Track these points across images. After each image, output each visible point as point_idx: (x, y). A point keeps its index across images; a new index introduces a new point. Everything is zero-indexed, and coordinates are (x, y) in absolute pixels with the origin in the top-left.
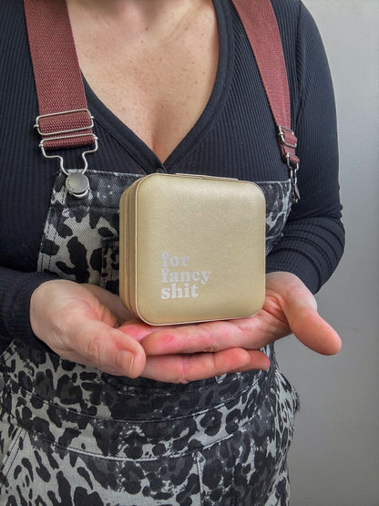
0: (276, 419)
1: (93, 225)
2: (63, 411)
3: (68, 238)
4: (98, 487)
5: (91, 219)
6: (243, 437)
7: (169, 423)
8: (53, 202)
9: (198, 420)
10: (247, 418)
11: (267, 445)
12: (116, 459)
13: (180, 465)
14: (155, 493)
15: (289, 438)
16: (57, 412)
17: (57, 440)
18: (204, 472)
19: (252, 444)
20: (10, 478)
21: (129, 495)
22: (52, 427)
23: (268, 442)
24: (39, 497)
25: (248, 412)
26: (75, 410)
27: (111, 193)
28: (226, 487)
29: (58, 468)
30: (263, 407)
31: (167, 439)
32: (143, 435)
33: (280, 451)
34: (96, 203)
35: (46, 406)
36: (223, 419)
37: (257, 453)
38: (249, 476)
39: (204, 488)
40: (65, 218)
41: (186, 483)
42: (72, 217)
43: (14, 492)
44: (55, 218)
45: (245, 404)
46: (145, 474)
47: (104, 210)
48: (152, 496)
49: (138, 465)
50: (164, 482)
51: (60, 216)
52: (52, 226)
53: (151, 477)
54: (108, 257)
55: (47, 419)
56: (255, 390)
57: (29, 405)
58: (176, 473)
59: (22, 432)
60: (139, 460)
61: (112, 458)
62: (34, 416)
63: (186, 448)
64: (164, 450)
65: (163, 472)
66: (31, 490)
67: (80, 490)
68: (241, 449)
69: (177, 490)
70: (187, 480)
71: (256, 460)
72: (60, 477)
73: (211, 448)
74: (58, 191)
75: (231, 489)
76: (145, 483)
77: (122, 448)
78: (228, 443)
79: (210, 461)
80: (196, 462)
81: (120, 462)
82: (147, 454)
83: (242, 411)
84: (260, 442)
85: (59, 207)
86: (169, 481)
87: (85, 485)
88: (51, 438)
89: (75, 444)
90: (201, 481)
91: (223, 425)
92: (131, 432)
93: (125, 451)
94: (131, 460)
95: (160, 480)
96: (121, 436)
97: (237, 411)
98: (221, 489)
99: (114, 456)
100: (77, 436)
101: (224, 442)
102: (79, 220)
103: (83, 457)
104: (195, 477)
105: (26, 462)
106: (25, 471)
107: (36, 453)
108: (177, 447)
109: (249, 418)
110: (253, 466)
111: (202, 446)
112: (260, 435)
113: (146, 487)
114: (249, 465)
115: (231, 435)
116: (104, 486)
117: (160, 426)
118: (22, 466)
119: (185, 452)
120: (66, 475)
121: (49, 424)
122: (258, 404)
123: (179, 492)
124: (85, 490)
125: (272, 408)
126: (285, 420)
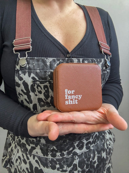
0: (105, 144)
1: (29, 76)
2: (30, 140)
3: (22, 81)
4: (42, 167)
5: (28, 74)
6: (92, 151)
8: (16, 69)
9: (76, 145)
10: (93, 144)
12: (48, 157)
13: (70, 160)
14: (61, 170)
16: (28, 141)
17: (29, 150)
18: (78, 163)
19: (96, 153)
20: (15, 162)
21: (52, 170)
22: (27, 146)
23: (102, 153)
24: (23, 169)
25: (94, 142)
26: (34, 141)
28: (87, 169)
29: (29, 160)
30: (100, 140)
31: (65, 151)
33: (108, 156)
34: (29, 68)
35: (25, 139)
36: (85, 144)
37: (98, 157)
38: (95, 165)
39: (79, 169)
40: (20, 74)
41: (72, 167)
42: (22, 74)
43: (16, 167)
44: (17, 75)
45: (93, 139)
46: (58, 163)
47: (32, 71)
48: (60, 171)
49: (55, 160)
50: (64, 166)
52: (17, 77)
53: (60, 164)
55: (26, 143)
56: (96, 135)
57: (20, 138)
58: (68, 163)
59: (18, 147)
60: (56, 158)
61: (46, 157)
62: (22, 142)
63: (72, 154)
64: (64, 155)
65: (64, 162)
66: (21, 167)
67: (36, 168)
68: (92, 155)
69: (69, 169)
71: (98, 159)
72: (30, 163)
73: (81, 154)
74: (17, 65)
75: (89, 170)
76: (58, 166)
77: (50, 154)
78: (87, 153)
79: (81, 159)
80: (76, 160)
81: (49, 158)
82: (58, 156)
83: (91, 142)
84: (99, 152)
85: (18, 71)
86: (66, 166)
87: (38, 166)
88: (27, 150)
89: (34, 152)
90: (78, 166)
91: (85, 147)
92: (52, 148)
94: (53, 158)
95: (63, 165)
96: (49, 149)
97: (90, 142)
98: (85, 170)
100: (35, 149)
101: (85, 153)
102: (25, 75)
103: (37, 156)
104: (75, 165)
105: (19, 157)
106: (19, 161)
107: (23, 155)
108: (69, 154)
109: (94, 144)
110: (97, 161)
111: (78, 154)
112: (99, 150)
113: (58, 168)
114: (95, 161)
115: (88, 150)
116: (44, 167)
117: (62, 146)
118: (18, 159)
119: (72, 156)
120: (32, 163)
121: (26, 145)
122: (97, 139)
123: (70, 170)
124: (38, 168)
125: (103, 140)
126: (110, 145)
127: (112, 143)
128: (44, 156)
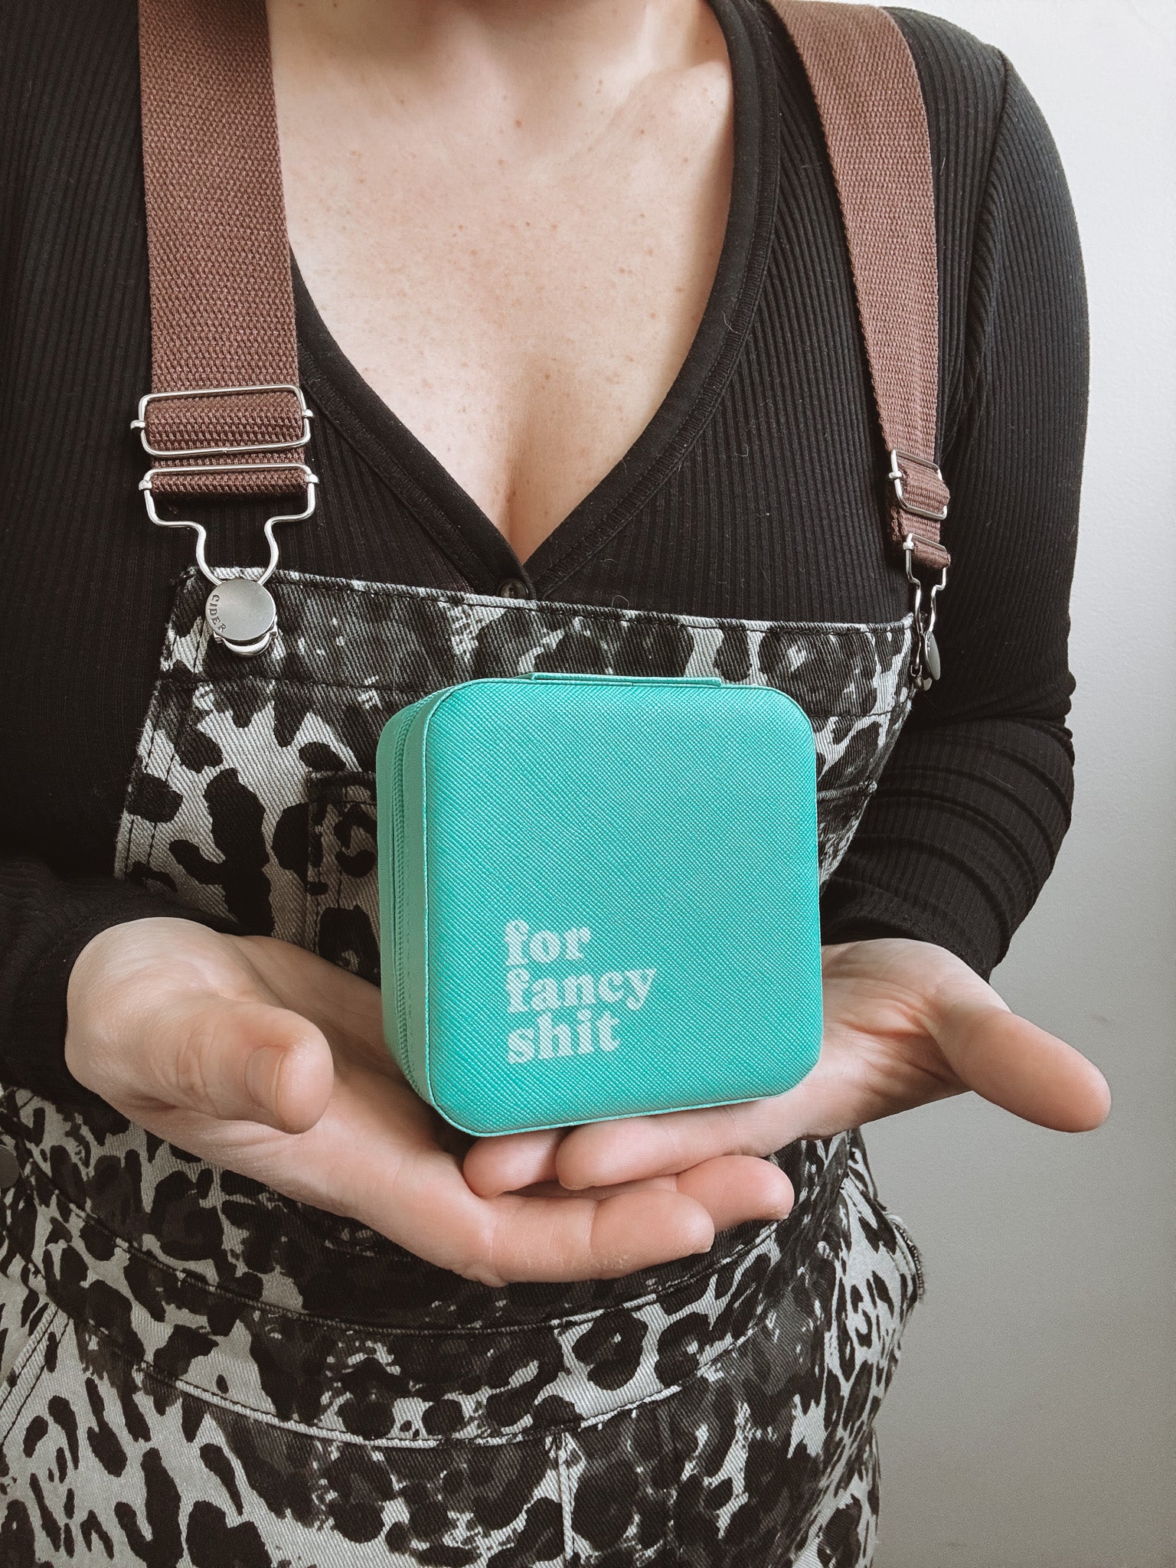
0: (831, 1338)
1: (284, 734)
2: (168, 1274)
3: (210, 773)
4: (256, 1510)
5: (277, 718)
7: (479, 1342)
8: (166, 665)
9: (567, 1341)
10: (728, 1339)
11: (792, 1418)
12: (313, 1431)
13: (505, 1472)
14: (422, 1546)
15: (875, 1390)
16: (152, 1277)
17: (149, 1357)
18: (579, 1498)
19: (740, 1420)
20: (12, 1450)
21: (347, 1544)
22: (139, 1316)
23: (798, 1412)
24: (92, 1515)
25: (732, 1321)
26: (202, 1279)
27: (341, 641)
28: (646, 1547)
29: (147, 1438)
30: (788, 1302)
31: (469, 1390)
32: (396, 1370)
33: (840, 1433)
34: (294, 669)
35: (121, 1256)
36: (650, 1341)
37: (757, 1451)
38: (724, 1517)
39: (576, 1544)
40: (201, 714)
41: (520, 1523)
42: (220, 710)
43: (22, 1492)
44: (172, 713)
45: (725, 1300)
46: (397, 1486)
47: (318, 692)
48: (415, 1553)
49: (378, 1456)
50: (452, 1515)
51: (186, 706)
52: (161, 737)
53: (413, 1496)
54: (326, 831)
55: (125, 1290)
56: (763, 1259)
57: (79, 1245)
58: (492, 1492)
59: (57, 1321)
60: (382, 1442)
61: (302, 1428)
62: (92, 1277)
63: (527, 1421)
64: (457, 1419)
66: (70, 1494)
67: (205, 1511)
68: (702, 1434)
69: (492, 1543)
70: (523, 1516)
71: (751, 1469)
72: (152, 1462)
73: (606, 1424)
74: (182, 631)
75: (664, 1555)
76: (395, 1512)
77: (333, 1402)
78: (663, 1414)
79: (600, 1465)
80: (555, 1465)
81: (326, 1442)
82: (407, 1426)
83: (712, 1320)
84: (769, 1411)
85: (183, 681)
86: (468, 1516)
87: (220, 1499)
88: (133, 1346)
89: (198, 1376)
91: (649, 1360)
92: (359, 1357)
93: (342, 1412)
94: (358, 1440)
95: (443, 1509)
96: (331, 1367)
97: (698, 1319)
98: (631, 1551)
99: (310, 1425)
100: (206, 1353)
101: (648, 1410)
102: (242, 721)
103: (221, 1416)
104: (549, 1511)
105: (60, 1409)
106: (55, 1437)
107: (91, 1387)
108: (498, 1414)
109: (736, 1337)
110: (739, 1485)
111: (580, 1418)
112: (770, 1389)
113: (397, 1526)
114: (727, 1484)
115: (675, 1389)
116: (276, 1508)
117: (450, 1347)
118: (50, 1420)
119: (525, 1431)
120: (169, 1463)
121: (129, 1308)
122: (767, 1295)
123: (496, 1550)
124: (221, 1515)
125: (817, 1304)
126: (865, 1340)
127: (889, 1323)
128: (284, 1416)
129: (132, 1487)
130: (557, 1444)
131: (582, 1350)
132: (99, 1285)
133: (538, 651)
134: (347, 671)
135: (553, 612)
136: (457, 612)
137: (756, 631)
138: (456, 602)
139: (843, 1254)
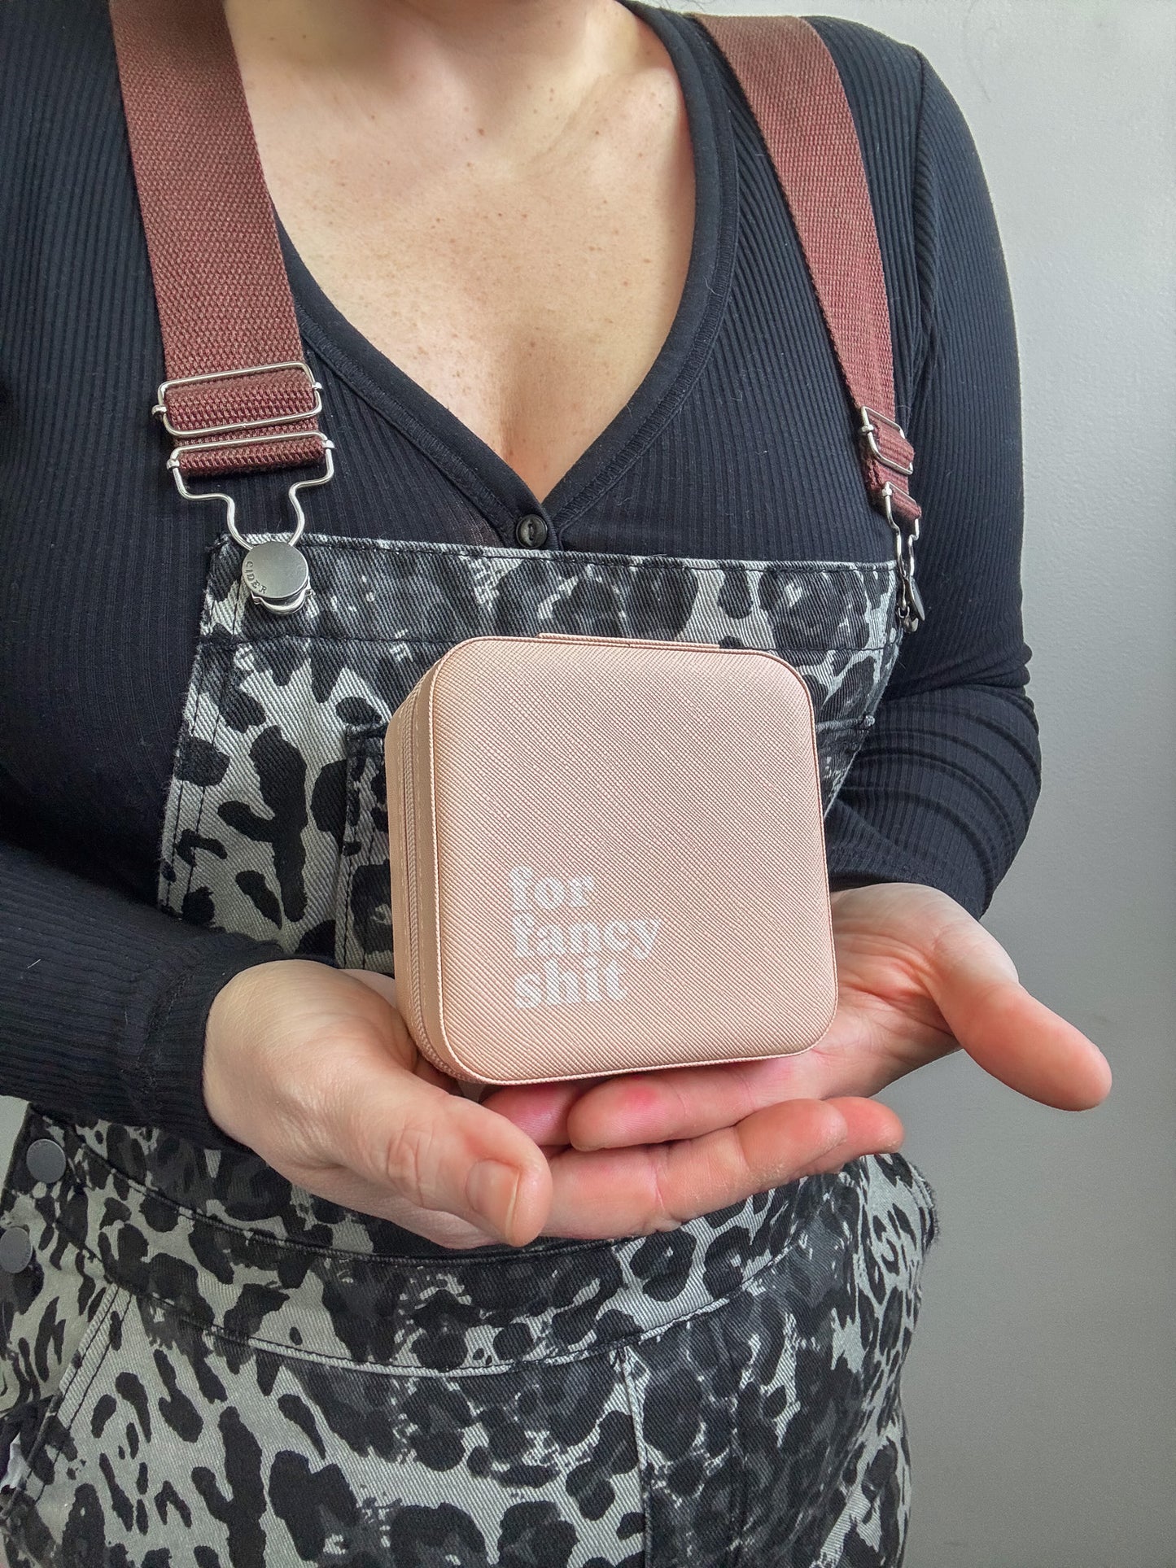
0: (859, 1261)
1: (321, 690)
2: (235, 1236)
3: (254, 732)
4: (339, 1452)
5: (314, 674)
6: (757, 1309)
7: (544, 1264)
8: (206, 629)
9: (625, 1256)
10: (767, 1256)
11: (830, 1332)
12: (390, 1370)
13: (576, 1385)
14: (503, 1468)
15: (906, 1320)
16: (218, 1240)
17: (219, 1320)
18: (647, 1408)
19: (787, 1330)
20: (81, 1434)
21: (431, 1474)
22: (206, 1282)
23: (837, 1325)
24: (167, 1486)
25: (771, 1238)
26: (270, 1236)
27: (370, 597)
28: (714, 1454)
29: (223, 1398)
30: (817, 1224)
31: (536, 1312)
32: (467, 1300)
33: (877, 1356)
34: (327, 626)
35: (185, 1224)
36: (699, 1253)
37: (804, 1358)
38: (781, 1425)
39: (650, 1455)
40: (243, 675)
41: (594, 1437)
42: (261, 670)
43: (92, 1475)
44: (214, 676)
45: (763, 1214)
46: (474, 1412)
47: (352, 647)
48: (494, 1476)
49: (453, 1387)
50: (529, 1434)
51: (228, 667)
52: (205, 700)
53: (490, 1420)
54: (363, 787)
55: (191, 1258)
57: (138, 1221)
58: (565, 1409)
59: (120, 1300)
60: (457, 1373)
61: (379, 1369)
62: (152, 1252)
63: (591, 1336)
64: (528, 1343)
65: (527, 1406)
66: (143, 1468)
67: (288, 1462)
68: (755, 1343)
69: (569, 1459)
70: (596, 1431)
71: (801, 1376)
72: (231, 1425)
73: (663, 1336)
74: (219, 596)
75: (731, 1462)
76: (475, 1437)
77: (406, 1339)
78: (715, 1324)
79: (663, 1375)
80: (622, 1378)
81: (402, 1379)
82: (479, 1354)
83: (752, 1235)
84: (811, 1323)
85: (223, 643)
86: (545, 1434)
87: (302, 1446)
88: (202, 1313)
89: (271, 1331)
90: (639, 1434)
91: (697, 1273)
92: (431, 1291)
93: (415, 1348)
94: (434, 1373)
95: (519, 1430)
96: (404, 1305)
97: (739, 1234)
98: (700, 1461)
99: (386, 1365)
100: (277, 1307)
101: (702, 1322)
102: (282, 680)
103: (297, 1367)
104: (620, 1425)
105: (129, 1385)
106: (125, 1412)
107: (160, 1359)
108: (564, 1333)
109: (774, 1254)
110: (791, 1393)
111: (639, 1331)
112: (812, 1302)
113: (477, 1450)
114: (781, 1392)
115: (723, 1301)
116: (359, 1448)
117: (517, 1272)
118: (118, 1397)
119: (590, 1347)
120: (248, 1419)
121: (192, 1273)
122: (799, 1215)
123: (574, 1465)
124: (303, 1461)
125: (845, 1226)
126: (893, 1267)
127: (913, 1254)
128: (359, 1359)
129: (210, 1450)
130: (621, 1358)
131: (638, 1265)
132: (162, 1258)
133: (555, 597)
134: (381, 625)
135: (566, 560)
136: (477, 564)
137: (755, 570)
138: (476, 555)
139: (864, 1183)
